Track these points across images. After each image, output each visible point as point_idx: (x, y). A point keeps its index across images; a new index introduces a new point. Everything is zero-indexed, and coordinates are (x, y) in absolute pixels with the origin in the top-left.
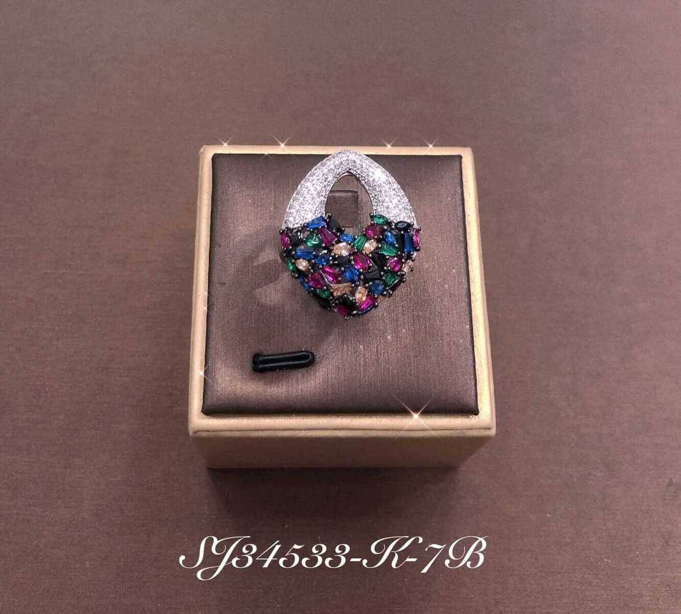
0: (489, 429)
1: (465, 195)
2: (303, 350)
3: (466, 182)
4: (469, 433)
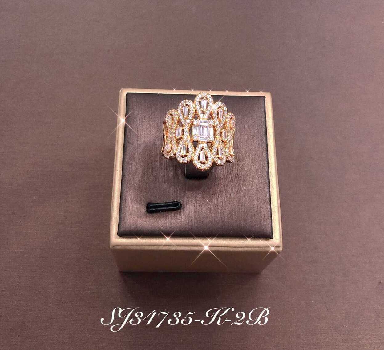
0: (278, 247)
1: (267, 118)
2: (175, 200)
3: (268, 111)
4: (267, 249)
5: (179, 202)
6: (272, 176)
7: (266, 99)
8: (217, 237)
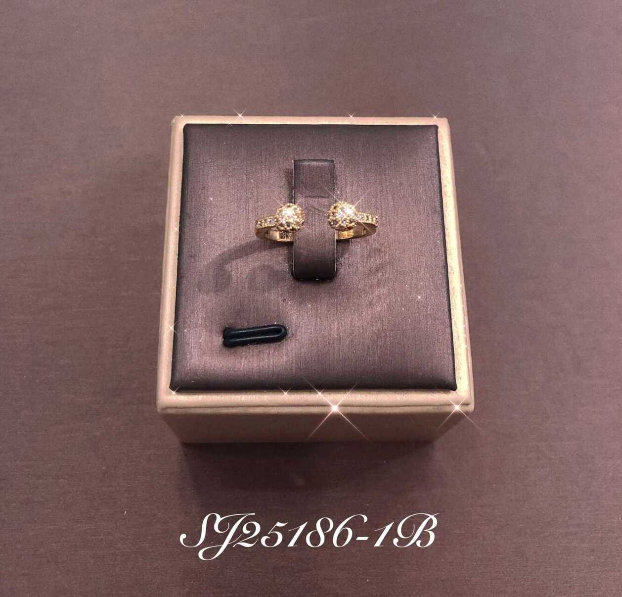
0: (467, 405)
1: (441, 165)
2: (275, 323)
3: (443, 152)
4: (447, 409)
5: (282, 326)
6: (453, 273)
7: (439, 130)
8: (354, 389)
